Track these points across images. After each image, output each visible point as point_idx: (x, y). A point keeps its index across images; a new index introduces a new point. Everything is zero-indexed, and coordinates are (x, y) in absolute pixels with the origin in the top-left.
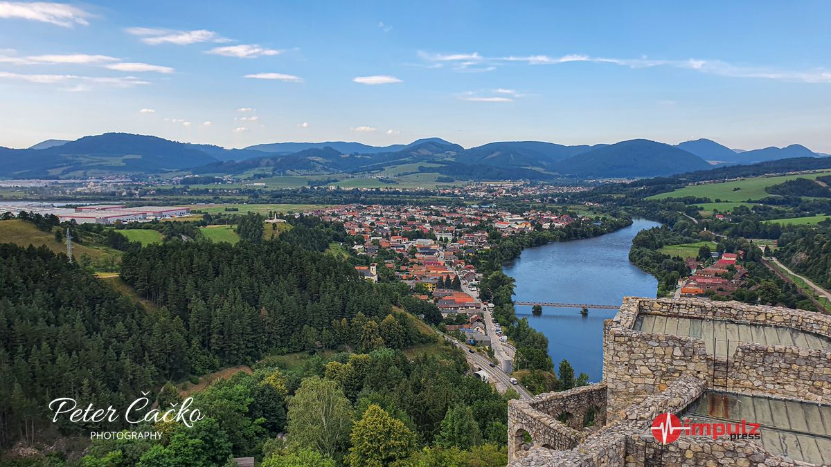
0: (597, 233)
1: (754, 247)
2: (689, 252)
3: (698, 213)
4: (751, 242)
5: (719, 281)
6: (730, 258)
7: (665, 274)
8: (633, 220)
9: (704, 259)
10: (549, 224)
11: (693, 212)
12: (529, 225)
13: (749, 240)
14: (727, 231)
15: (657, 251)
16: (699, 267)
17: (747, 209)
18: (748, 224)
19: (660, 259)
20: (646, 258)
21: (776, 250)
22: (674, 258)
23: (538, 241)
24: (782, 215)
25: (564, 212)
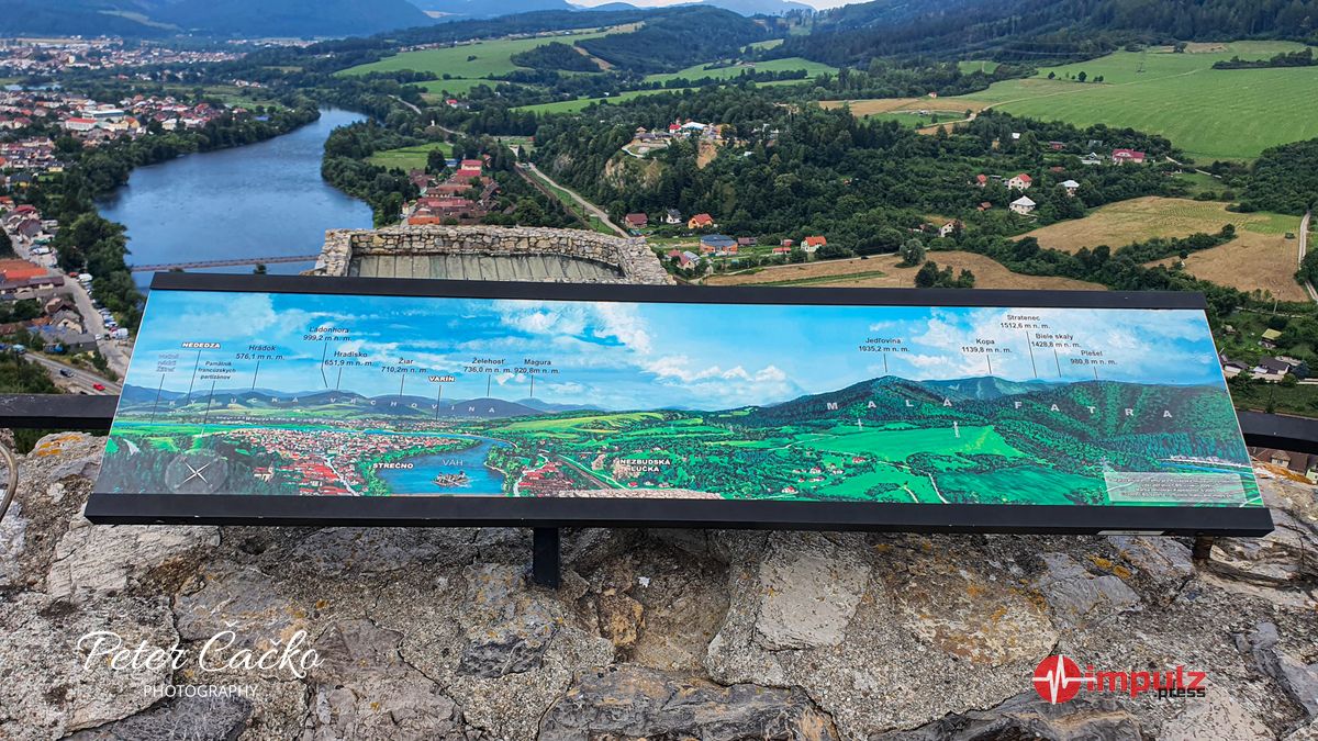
0: (263, 135)
1: (504, 149)
2: (411, 161)
3: (419, 98)
4: (499, 141)
5: (461, 203)
6: (472, 168)
7: (380, 197)
8: (320, 111)
9: (436, 170)
10: (175, 120)
11: (411, 95)
12: (136, 124)
13: (496, 139)
14: (464, 126)
15: (364, 160)
16: (430, 184)
17: (489, 90)
18: (491, 113)
19: (371, 173)
20: (348, 174)
21: (532, 152)
22: (392, 171)
23: (159, 153)
24: (535, 99)
25: (199, 98)
